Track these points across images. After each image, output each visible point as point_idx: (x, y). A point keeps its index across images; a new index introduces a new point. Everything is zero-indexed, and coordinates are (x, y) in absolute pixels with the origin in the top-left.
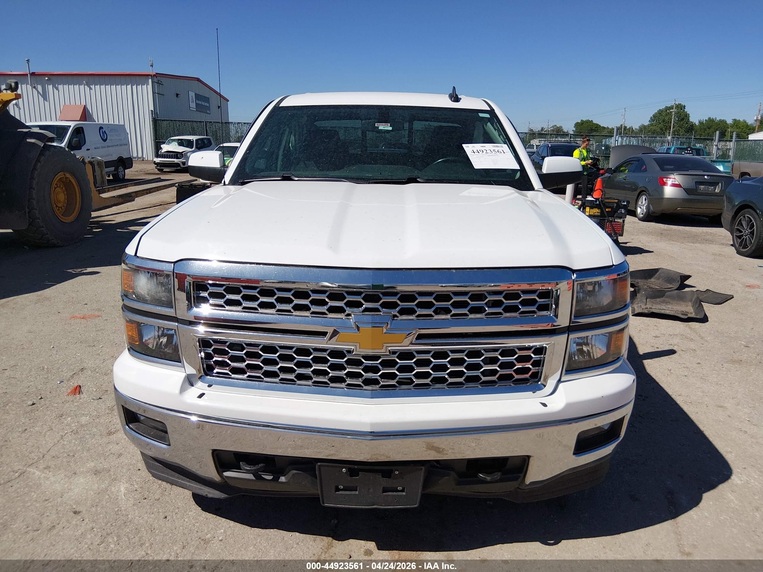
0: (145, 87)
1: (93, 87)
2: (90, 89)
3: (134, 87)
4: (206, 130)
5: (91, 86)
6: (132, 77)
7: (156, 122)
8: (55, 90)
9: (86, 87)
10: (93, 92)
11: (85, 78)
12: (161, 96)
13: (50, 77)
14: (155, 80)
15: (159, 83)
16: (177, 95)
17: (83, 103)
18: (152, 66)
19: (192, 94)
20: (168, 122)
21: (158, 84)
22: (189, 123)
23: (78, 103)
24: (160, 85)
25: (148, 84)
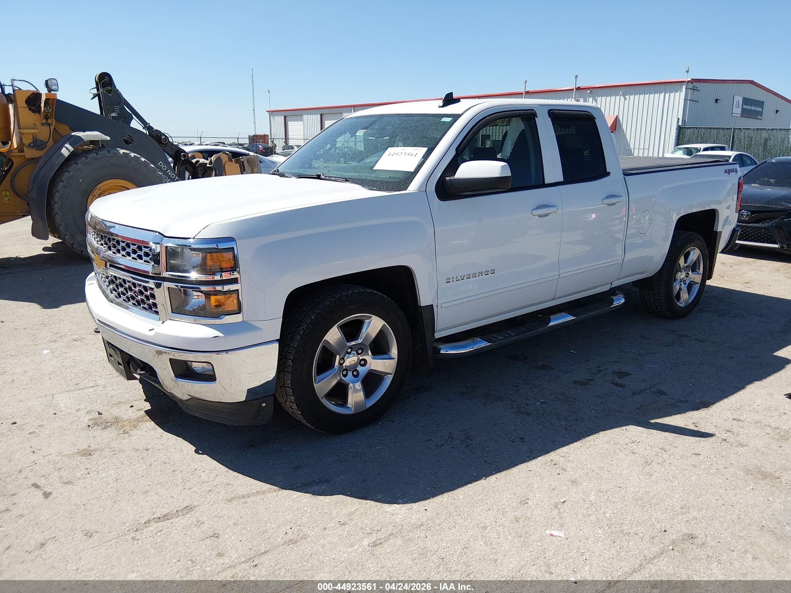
0: (677, 94)
1: (627, 97)
2: (625, 99)
3: (667, 95)
4: (734, 136)
5: (626, 97)
6: (668, 85)
7: (680, 129)
8: (594, 101)
9: (622, 97)
10: (627, 102)
11: (623, 88)
12: (694, 102)
13: (592, 90)
14: (690, 86)
15: (694, 89)
16: (717, 100)
17: (616, 114)
18: (688, 72)
19: (739, 99)
20: (693, 129)
21: (693, 91)
22: (715, 131)
23: (611, 113)
24: (695, 91)
25: (681, 91)
